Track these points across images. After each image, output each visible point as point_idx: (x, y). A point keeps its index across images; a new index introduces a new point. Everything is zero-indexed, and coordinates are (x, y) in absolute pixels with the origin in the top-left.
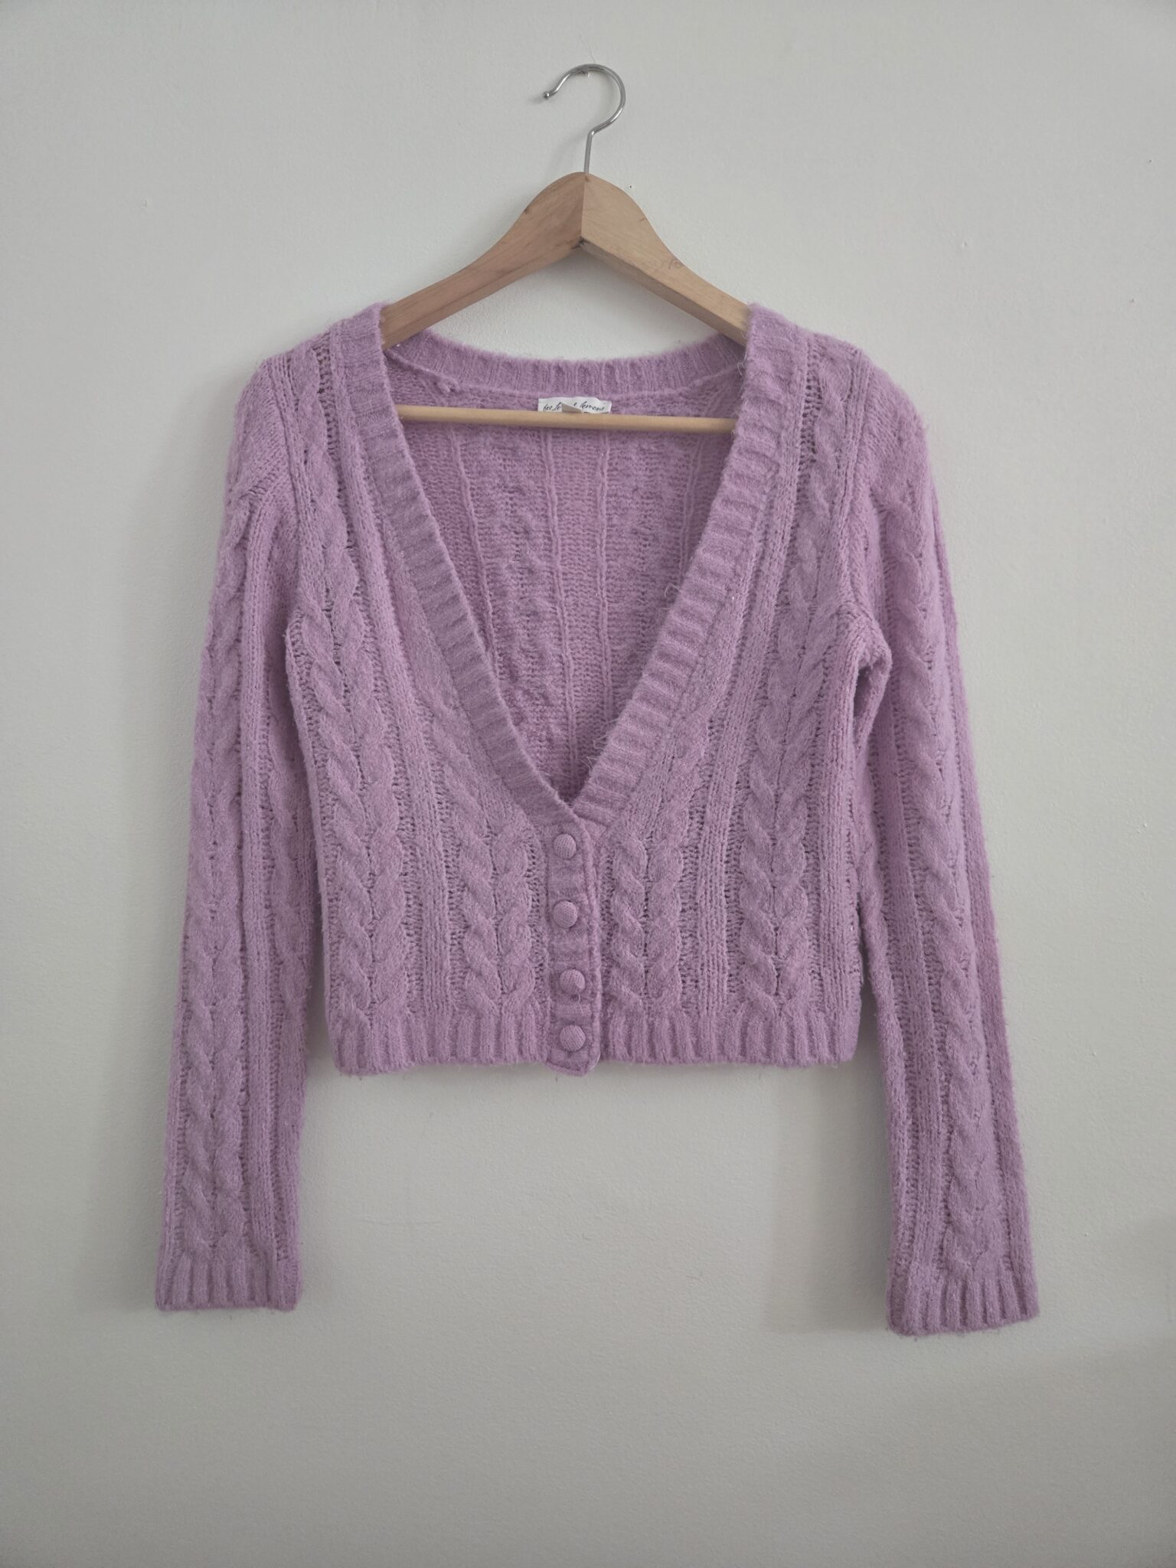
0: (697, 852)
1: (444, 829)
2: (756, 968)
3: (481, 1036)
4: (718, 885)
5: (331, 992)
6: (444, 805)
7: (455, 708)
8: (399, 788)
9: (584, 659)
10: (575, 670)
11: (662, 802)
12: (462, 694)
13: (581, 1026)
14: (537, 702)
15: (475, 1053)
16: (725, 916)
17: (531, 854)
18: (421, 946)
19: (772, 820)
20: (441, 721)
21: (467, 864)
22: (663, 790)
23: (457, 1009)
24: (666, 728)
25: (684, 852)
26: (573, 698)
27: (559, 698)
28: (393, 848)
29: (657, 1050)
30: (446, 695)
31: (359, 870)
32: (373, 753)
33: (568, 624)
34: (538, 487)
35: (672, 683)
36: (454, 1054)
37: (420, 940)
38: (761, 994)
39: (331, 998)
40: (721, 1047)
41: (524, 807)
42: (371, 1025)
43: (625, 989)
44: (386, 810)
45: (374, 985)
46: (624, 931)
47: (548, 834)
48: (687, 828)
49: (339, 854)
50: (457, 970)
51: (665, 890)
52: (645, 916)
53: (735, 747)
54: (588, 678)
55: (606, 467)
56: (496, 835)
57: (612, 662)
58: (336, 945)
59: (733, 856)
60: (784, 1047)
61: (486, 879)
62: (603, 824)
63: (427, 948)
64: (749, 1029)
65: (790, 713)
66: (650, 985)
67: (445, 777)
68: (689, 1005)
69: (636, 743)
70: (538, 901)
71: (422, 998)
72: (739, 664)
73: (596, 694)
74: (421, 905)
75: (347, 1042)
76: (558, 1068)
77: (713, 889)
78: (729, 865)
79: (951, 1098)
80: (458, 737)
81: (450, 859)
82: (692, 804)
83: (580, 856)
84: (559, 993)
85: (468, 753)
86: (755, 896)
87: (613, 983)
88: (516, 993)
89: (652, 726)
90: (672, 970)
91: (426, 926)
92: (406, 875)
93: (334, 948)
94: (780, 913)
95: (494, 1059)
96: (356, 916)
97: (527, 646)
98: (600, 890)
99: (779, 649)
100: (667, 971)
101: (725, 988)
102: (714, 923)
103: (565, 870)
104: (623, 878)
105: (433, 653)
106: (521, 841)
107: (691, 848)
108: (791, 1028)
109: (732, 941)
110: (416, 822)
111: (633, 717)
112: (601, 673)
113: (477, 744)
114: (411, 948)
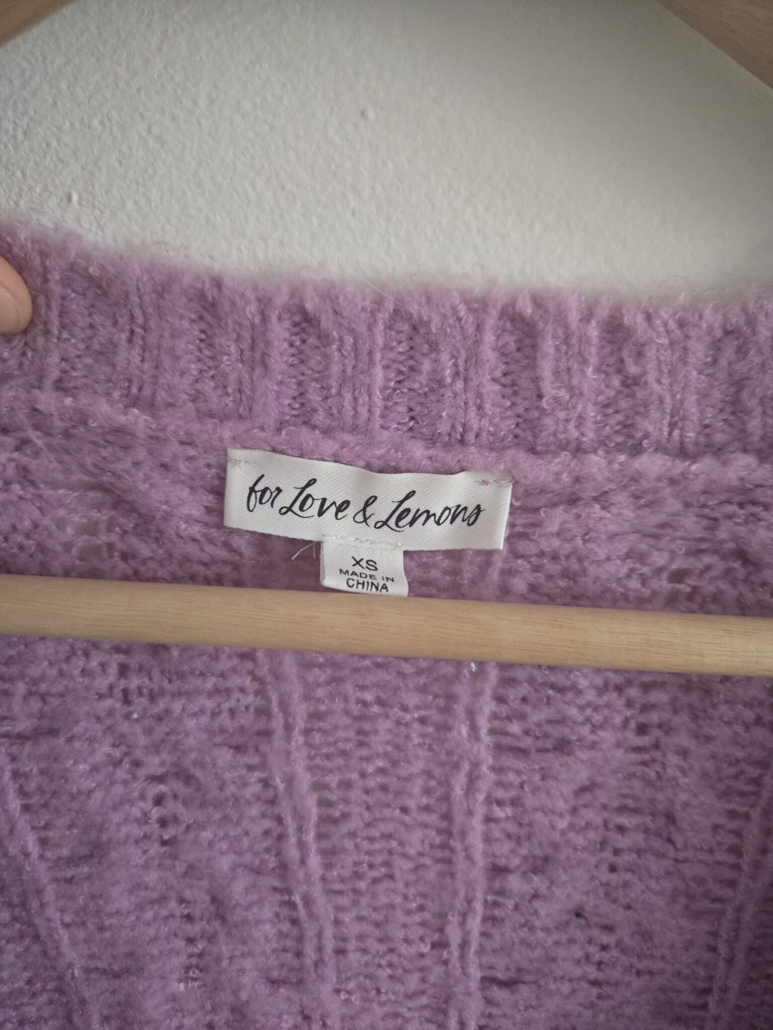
34: (250, 768)
55: (488, 706)
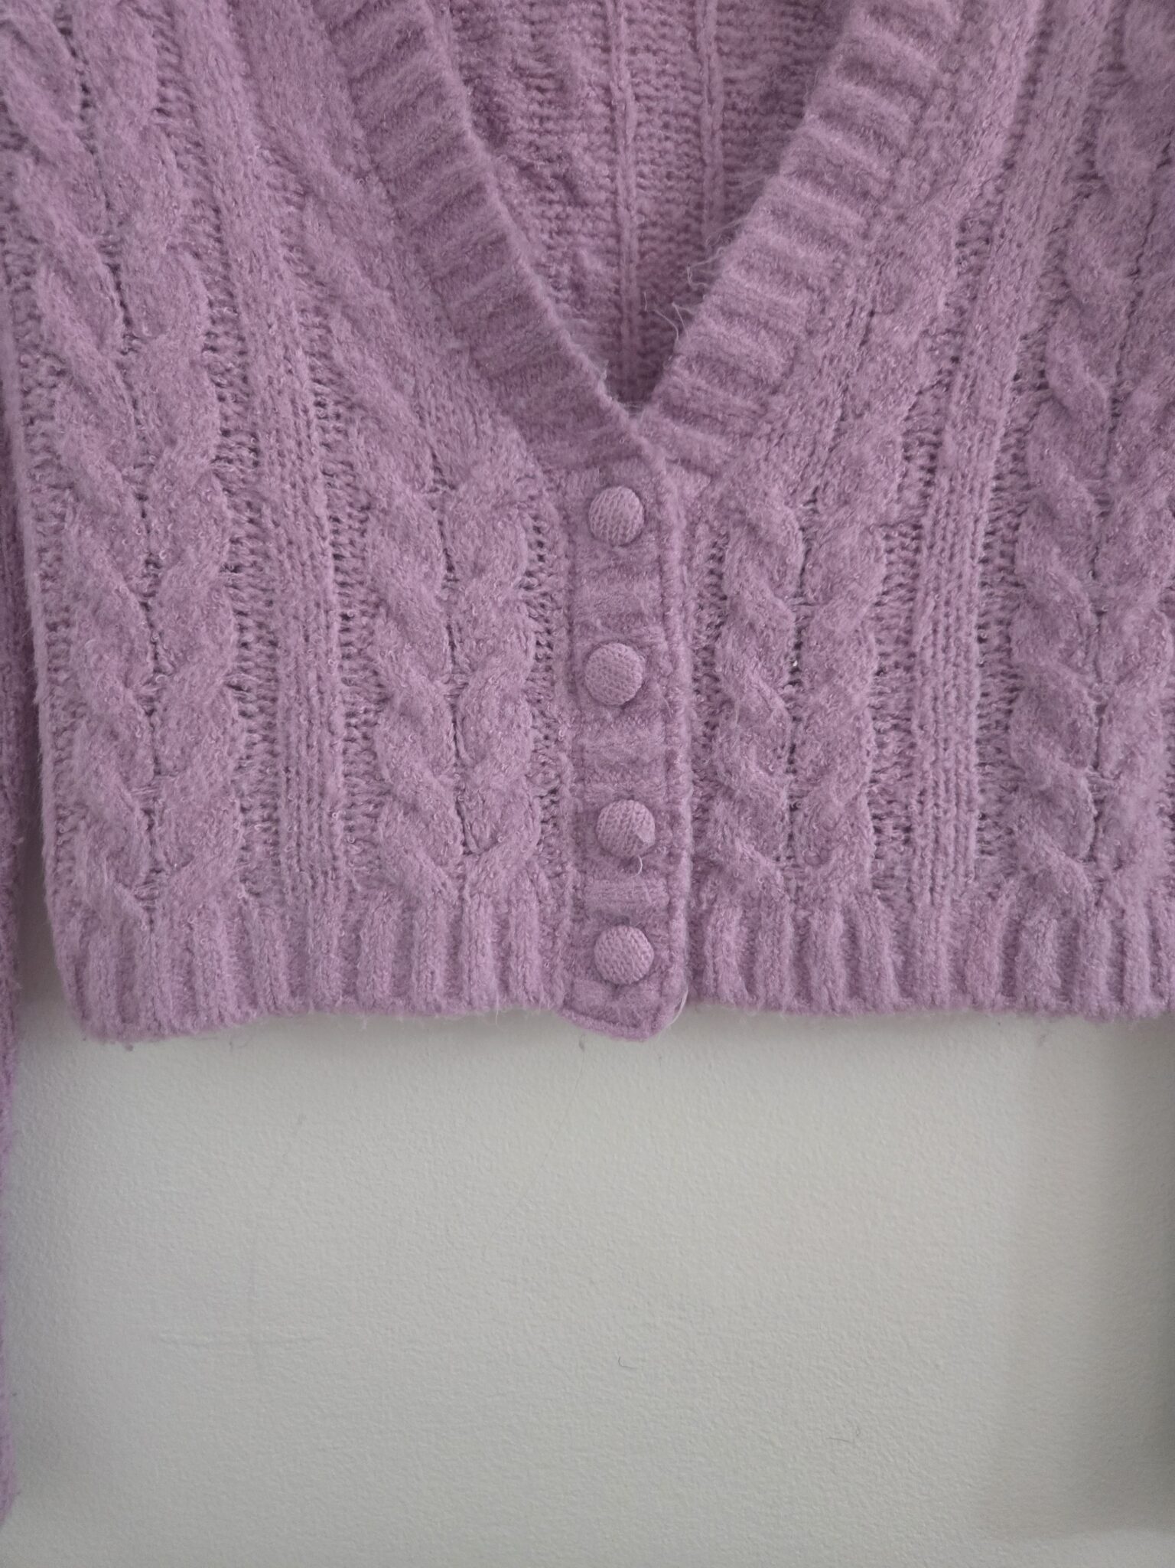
0: (918, 538)
1: (331, 466)
2: (1048, 798)
3: (415, 950)
4: (963, 613)
5: (58, 847)
6: (331, 409)
7: (361, 175)
8: (220, 357)
9: (658, 99)
10: (639, 124)
11: (842, 419)
12: (375, 141)
13: (643, 929)
14: (550, 196)
15: (401, 987)
16: (977, 683)
17: (535, 537)
18: (273, 741)
19: (1101, 457)
20: (324, 204)
21: (384, 550)
22: (845, 391)
23: (359, 888)
24: (856, 243)
25: (888, 537)
26: (634, 192)
27: (601, 187)
28: (205, 502)
29: (815, 982)
30: (336, 141)
31: (120, 552)
32: (155, 263)
33: (626, 14)
35: (877, 136)
36: (350, 990)
37: (270, 726)
38: (1057, 858)
39: (58, 860)
40: (960, 977)
41: (521, 422)
42: (151, 922)
43: (743, 847)
44: (186, 405)
45: (158, 830)
46: (745, 716)
47: (575, 487)
48: (898, 480)
49: (69, 512)
50: (360, 799)
51: (844, 625)
52: (792, 683)
53: (1017, 290)
54: (669, 145)
56: (453, 487)
57: (725, 109)
58: (67, 735)
59: (998, 546)
60: (1101, 973)
61: (431, 588)
62: (704, 471)
63: (287, 746)
64: (1024, 936)
65: (1155, 205)
66: (801, 840)
67: (334, 342)
68: (891, 882)
69: (787, 275)
70: (550, 646)
71: (277, 863)
72: (1032, 95)
73: (685, 185)
74: (274, 644)
75: (93, 965)
76: (590, 1022)
77: (951, 620)
78: (990, 567)
80: (368, 248)
81: (343, 539)
82: (910, 424)
83: (652, 537)
84: (593, 854)
85: (390, 288)
86: (1052, 633)
87: (713, 833)
88: (496, 854)
89: (827, 239)
90: (852, 805)
91: (286, 694)
92: (237, 569)
93: (61, 742)
94: (1109, 672)
95: (444, 1003)
96: (114, 662)
97: (530, 62)
98: (693, 623)
99: (1126, 59)
100: (842, 805)
101: (973, 845)
102: (952, 698)
103: (615, 572)
104: (747, 595)
105: (307, 35)
106: (512, 503)
107: (904, 529)
108: (1120, 933)
109: (988, 740)
110: (262, 445)
111: (781, 215)
112: (698, 135)
113: (412, 265)
114: (251, 745)
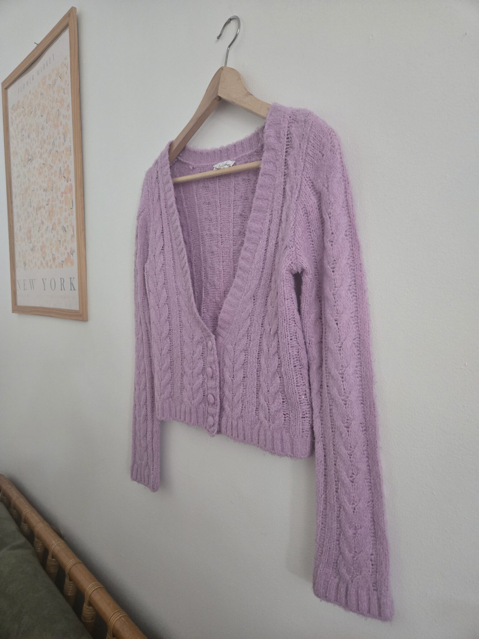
0: (248, 353)
1: (181, 335)
2: (262, 407)
3: (186, 414)
8: (170, 319)
9: (226, 270)
10: (224, 274)
11: (239, 330)
13: (213, 417)
16: (256, 382)
17: (203, 347)
21: (186, 349)
22: (239, 325)
23: (181, 402)
24: (240, 299)
25: (245, 352)
26: (223, 286)
27: (218, 286)
28: (167, 341)
31: (158, 348)
33: (222, 255)
34: (214, 201)
35: (243, 280)
38: (263, 419)
41: (201, 329)
42: (160, 402)
43: (226, 406)
46: (226, 382)
47: (207, 340)
48: (246, 342)
50: (182, 387)
52: (233, 377)
53: (261, 308)
55: (233, 189)
56: (194, 339)
59: (260, 356)
61: (190, 355)
62: (223, 338)
64: (260, 433)
66: (233, 406)
67: (182, 316)
68: (243, 417)
69: (232, 305)
70: (204, 366)
71: (174, 396)
77: (252, 369)
78: (258, 360)
79: (339, 491)
81: (182, 346)
82: (248, 332)
83: (213, 350)
86: (263, 375)
87: (224, 402)
88: (196, 400)
92: (170, 350)
94: (270, 384)
97: (211, 265)
100: (237, 401)
101: (254, 413)
102: (252, 384)
104: (227, 361)
106: (200, 342)
108: (273, 436)
109: (258, 394)
110: (173, 332)
111: (232, 294)
112: (231, 275)
114: (171, 377)
